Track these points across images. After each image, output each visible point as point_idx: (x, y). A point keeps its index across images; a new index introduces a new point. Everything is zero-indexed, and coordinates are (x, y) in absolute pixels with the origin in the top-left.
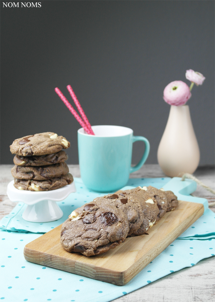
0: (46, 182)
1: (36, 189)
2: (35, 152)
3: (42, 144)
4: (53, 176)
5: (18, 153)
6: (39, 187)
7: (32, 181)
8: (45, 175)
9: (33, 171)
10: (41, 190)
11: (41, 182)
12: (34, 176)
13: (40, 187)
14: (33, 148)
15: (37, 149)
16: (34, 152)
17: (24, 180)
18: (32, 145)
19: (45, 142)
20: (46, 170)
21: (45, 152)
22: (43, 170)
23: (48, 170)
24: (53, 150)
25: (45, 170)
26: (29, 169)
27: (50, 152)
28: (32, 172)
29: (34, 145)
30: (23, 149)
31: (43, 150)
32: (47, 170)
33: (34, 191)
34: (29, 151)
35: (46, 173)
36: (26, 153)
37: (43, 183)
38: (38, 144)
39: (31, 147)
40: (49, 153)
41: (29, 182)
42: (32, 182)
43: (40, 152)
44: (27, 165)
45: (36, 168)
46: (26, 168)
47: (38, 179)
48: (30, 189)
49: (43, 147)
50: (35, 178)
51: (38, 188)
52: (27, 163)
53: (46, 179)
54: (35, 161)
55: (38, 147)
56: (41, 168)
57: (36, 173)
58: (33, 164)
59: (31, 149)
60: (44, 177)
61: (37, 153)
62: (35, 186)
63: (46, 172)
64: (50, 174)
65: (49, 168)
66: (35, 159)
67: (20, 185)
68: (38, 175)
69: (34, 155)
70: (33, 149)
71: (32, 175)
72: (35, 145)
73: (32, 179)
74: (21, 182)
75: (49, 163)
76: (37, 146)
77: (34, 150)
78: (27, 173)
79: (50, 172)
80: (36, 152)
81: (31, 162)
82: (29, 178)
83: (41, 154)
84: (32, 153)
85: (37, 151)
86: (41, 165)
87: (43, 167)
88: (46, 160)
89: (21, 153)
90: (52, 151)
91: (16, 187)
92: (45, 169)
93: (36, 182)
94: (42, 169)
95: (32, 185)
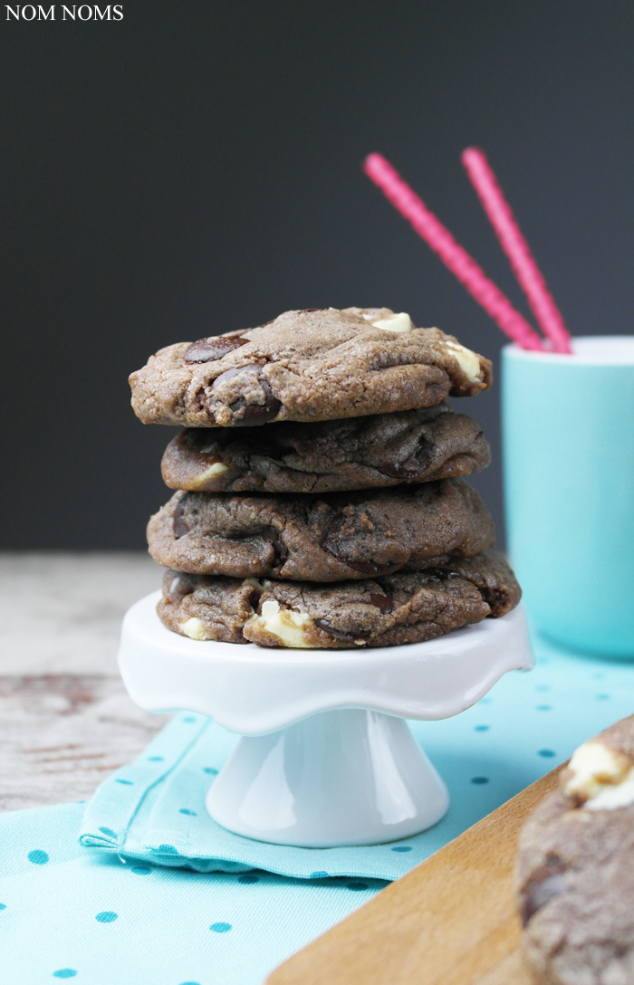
0: (355, 594)
1: (293, 636)
2: (294, 399)
3: (331, 356)
4: (398, 554)
5: (179, 410)
6: (310, 623)
7: (268, 583)
8: (351, 549)
9: (277, 522)
10: (325, 643)
11: (326, 595)
12: (279, 556)
13: (317, 622)
14: (277, 373)
15: (304, 382)
16: (284, 396)
17: (220, 579)
18: (269, 359)
19: (352, 342)
20: (355, 516)
21: (353, 401)
22: (341, 516)
23: (370, 518)
24: (400, 389)
25: (349, 521)
26: (248, 512)
27: (386, 402)
28: (266, 532)
29: (285, 361)
30: (211, 382)
31: (344, 383)
32: (364, 518)
33: (278, 645)
34: (255, 393)
35: (358, 539)
36: (235, 402)
37: (335, 597)
38: (309, 353)
39: (267, 369)
40: (377, 409)
41: (246, 589)
42: (266, 594)
43: (321, 400)
44: (238, 486)
45: (296, 504)
46: (232, 504)
47: (306, 573)
48: (251, 633)
49: (342, 368)
50: (289, 567)
51: (305, 628)
52: (236, 473)
53: (356, 574)
54: (290, 462)
55: (312, 367)
56: (322, 508)
57: (290, 536)
58: (277, 482)
59: (266, 380)
60: (344, 558)
61: (306, 406)
62: (288, 617)
63: (357, 532)
64: (379, 545)
65: (375, 509)
66: (291, 451)
67: (195, 608)
68: (308, 548)
69: (281, 416)
70: (275, 381)
71: (266, 550)
72: (287, 357)
73: (269, 574)
74: (201, 593)
75: (374, 477)
76: (302, 362)
77: (283, 386)
78: (239, 535)
79: (379, 530)
80: (299, 400)
81: (264, 465)
82: (245, 568)
83: (327, 414)
84: (275, 404)
85: (306, 392)
86: (326, 484)
87: (339, 500)
88: (360, 458)
89: (201, 408)
90: (396, 396)
91: (171, 625)
92: (350, 509)
93: (292, 594)
94: (329, 513)
95: (270, 607)
